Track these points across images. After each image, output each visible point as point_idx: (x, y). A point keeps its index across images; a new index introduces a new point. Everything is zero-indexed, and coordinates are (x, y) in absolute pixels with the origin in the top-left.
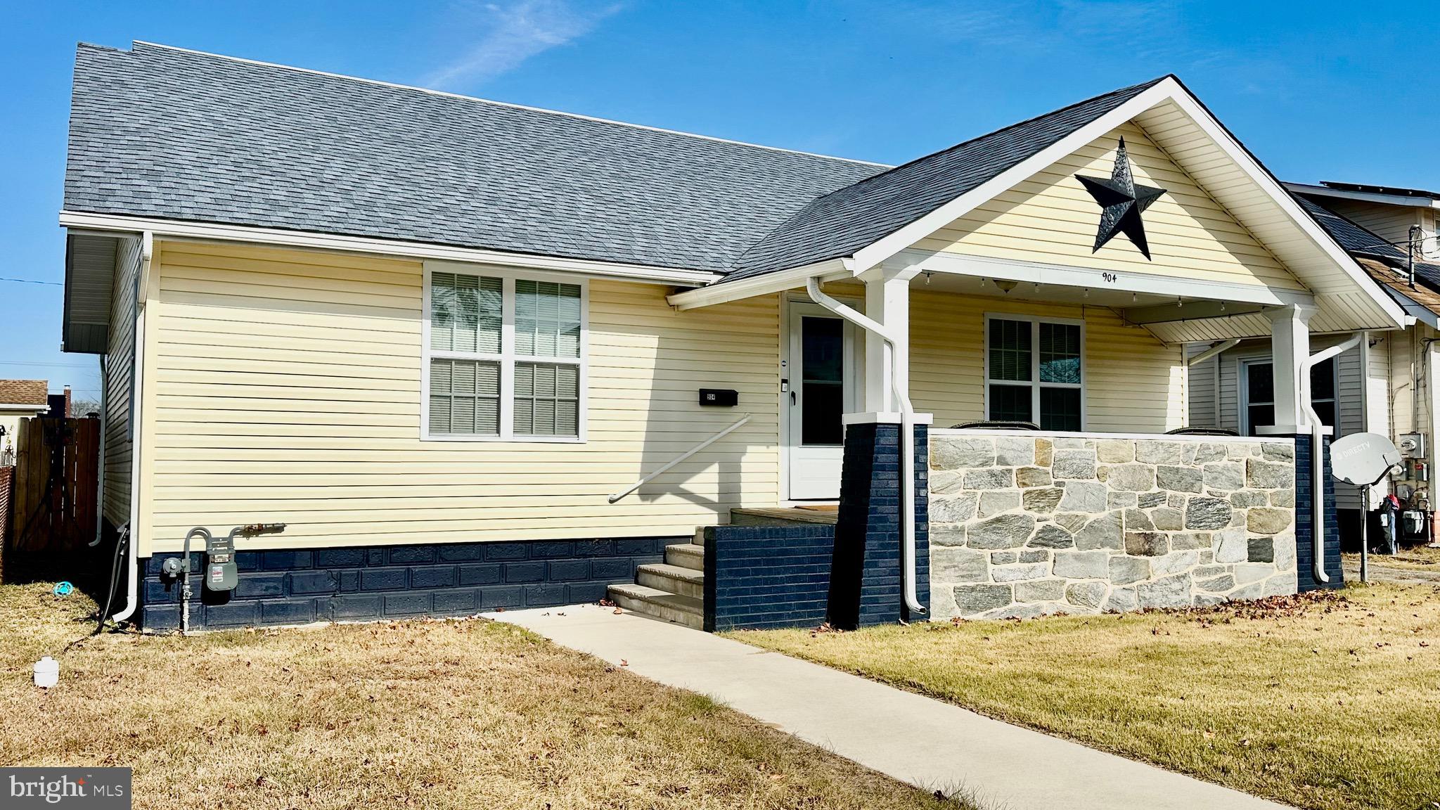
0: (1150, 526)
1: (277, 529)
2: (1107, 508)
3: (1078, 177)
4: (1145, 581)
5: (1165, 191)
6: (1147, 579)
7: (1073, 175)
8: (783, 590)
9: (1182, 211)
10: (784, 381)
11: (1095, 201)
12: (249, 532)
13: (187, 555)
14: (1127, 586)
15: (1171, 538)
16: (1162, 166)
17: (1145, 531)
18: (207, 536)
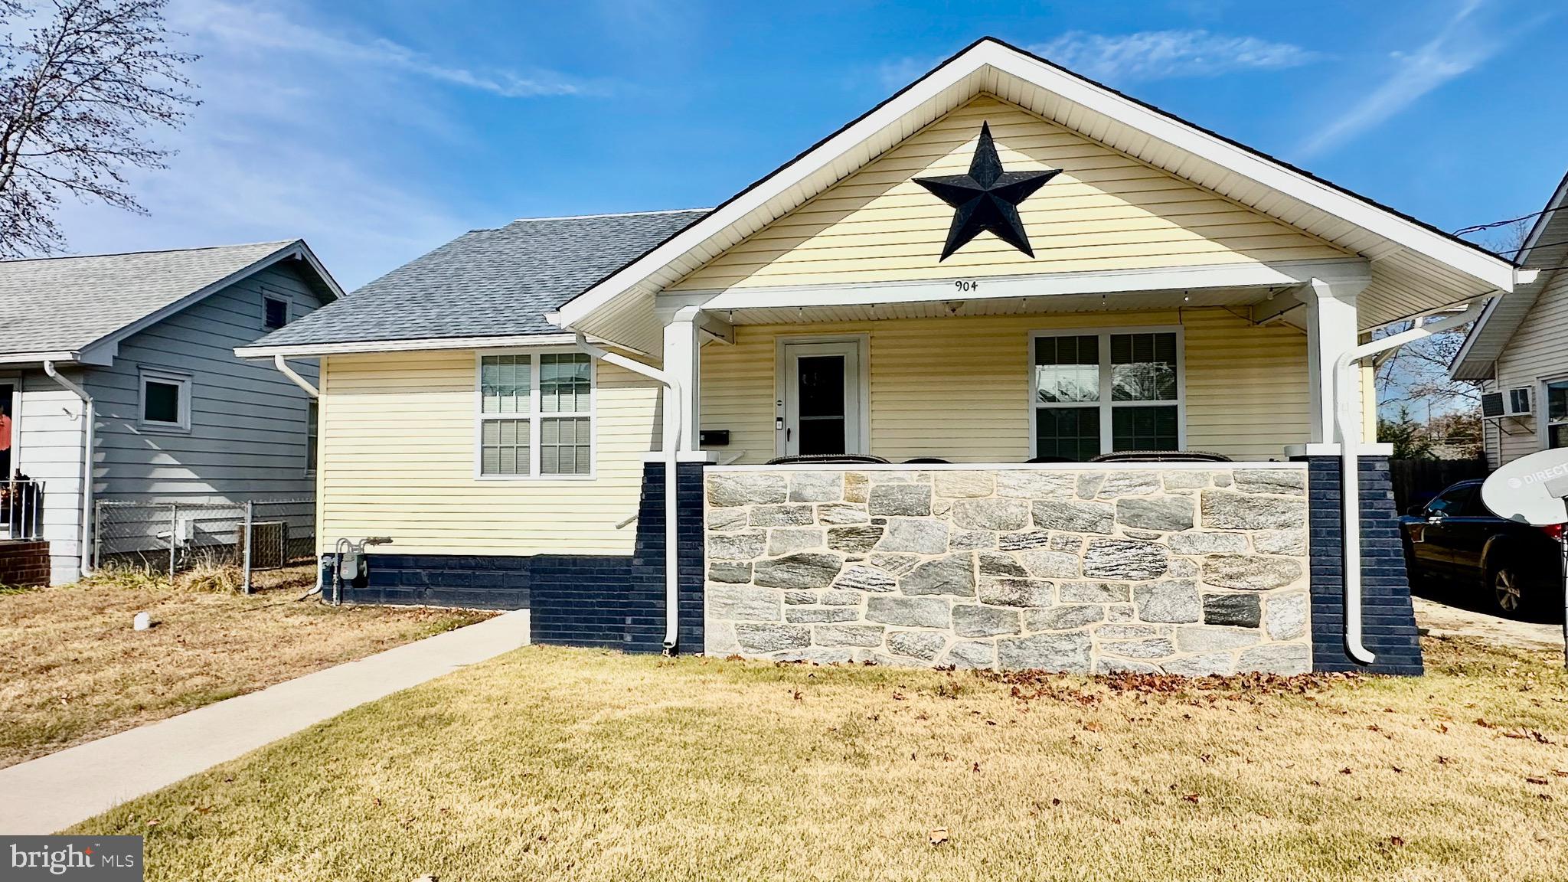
0: (1020, 571)
1: (389, 541)
2: (948, 548)
3: (918, 181)
4: (1012, 636)
5: (1061, 171)
6: (1017, 634)
7: (910, 180)
8: (595, 613)
9: (1092, 190)
10: (779, 419)
11: (943, 202)
12: (375, 541)
13: (336, 555)
14: (983, 640)
15: (1058, 587)
16: (1056, 141)
17: (1011, 577)
18: (350, 544)
